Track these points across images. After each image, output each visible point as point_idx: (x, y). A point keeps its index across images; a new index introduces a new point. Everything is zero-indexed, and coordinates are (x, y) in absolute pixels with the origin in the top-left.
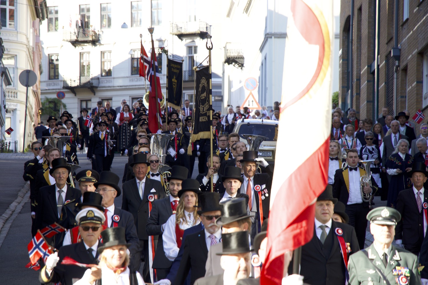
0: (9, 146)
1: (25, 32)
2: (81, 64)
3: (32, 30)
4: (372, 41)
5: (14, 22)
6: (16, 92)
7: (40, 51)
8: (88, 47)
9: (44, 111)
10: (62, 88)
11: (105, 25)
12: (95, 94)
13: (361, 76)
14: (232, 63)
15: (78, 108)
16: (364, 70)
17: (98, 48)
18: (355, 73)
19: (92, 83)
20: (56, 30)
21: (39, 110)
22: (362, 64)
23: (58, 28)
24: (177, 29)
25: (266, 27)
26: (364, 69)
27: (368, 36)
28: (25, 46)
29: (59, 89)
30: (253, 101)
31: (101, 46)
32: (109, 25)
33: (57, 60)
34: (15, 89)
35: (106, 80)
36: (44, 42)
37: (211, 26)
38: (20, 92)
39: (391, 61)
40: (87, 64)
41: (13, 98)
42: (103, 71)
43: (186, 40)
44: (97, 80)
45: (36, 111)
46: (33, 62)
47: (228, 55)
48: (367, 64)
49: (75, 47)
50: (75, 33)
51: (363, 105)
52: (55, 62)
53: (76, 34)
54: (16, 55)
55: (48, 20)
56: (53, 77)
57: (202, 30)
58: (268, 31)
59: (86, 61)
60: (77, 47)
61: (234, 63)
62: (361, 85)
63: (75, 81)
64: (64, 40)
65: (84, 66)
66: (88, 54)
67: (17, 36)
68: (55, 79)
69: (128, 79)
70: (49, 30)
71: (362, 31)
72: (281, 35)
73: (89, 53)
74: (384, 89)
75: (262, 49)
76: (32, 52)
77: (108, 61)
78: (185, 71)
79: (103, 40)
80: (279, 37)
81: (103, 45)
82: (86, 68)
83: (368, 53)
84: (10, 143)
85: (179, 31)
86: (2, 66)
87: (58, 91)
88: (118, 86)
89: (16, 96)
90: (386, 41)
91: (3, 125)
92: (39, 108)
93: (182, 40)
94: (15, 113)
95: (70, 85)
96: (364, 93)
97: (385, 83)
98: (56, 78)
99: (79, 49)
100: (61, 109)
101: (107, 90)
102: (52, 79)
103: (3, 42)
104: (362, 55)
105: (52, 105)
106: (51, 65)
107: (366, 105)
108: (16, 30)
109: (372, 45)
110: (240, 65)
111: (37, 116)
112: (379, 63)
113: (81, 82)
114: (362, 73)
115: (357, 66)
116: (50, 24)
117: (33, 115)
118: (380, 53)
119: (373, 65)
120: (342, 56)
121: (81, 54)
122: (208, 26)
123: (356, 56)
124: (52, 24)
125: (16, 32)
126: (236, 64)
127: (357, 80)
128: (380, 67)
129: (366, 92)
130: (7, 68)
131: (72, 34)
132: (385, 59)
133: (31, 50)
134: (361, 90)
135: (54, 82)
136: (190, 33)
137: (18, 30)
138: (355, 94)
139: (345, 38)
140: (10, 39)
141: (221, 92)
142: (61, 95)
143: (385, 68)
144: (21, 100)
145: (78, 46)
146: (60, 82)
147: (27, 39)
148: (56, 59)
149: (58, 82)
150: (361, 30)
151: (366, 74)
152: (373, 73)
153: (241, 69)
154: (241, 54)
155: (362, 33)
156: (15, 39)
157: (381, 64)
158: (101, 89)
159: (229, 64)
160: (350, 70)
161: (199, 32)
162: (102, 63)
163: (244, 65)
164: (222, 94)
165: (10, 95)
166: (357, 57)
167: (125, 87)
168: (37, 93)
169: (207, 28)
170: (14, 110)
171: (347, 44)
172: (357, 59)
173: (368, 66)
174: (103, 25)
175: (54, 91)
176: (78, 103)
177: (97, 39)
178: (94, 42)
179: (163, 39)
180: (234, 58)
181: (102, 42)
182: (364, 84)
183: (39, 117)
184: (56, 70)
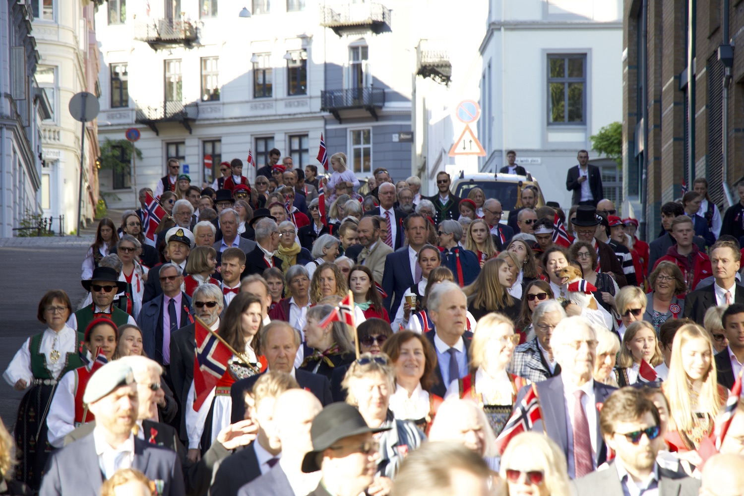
0: (50, 224)
1: (71, 25)
2: (167, 80)
3: (82, 23)
4: (682, 33)
5: (52, 8)
6: (57, 130)
7: (96, 59)
8: (179, 50)
9: (104, 163)
10: (134, 122)
11: (206, 12)
12: (191, 133)
13: (663, 94)
14: (429, 76)
15: (162, 157)
16: (667, 84)
17: (195, 53)
18: (651, 90)
19: (186, 114)
20: (122, 21)
21: (96, 161)
22: (665, 75)
23: (125, 19)
24: (333, 17)
25: (490, 12)
26: (669, 83)
27: (675, 25)
28: (72, 51)
29: (128, 124)
30: (471, 141)
31: (200, 48)
32: (214, 11)
33: (125, 74)
34: (56, 125)
35: (211, 108)
36: (103, 43)
37: (390, 11)
38: (64, 129)
39: (716, 68)
40: (177, 81)
41: (52, 141)
42: (204, 91)
43: (347, 36)
44: (195, 108)
45: (91, 164)
46: (85, 77)
47: (423, 61)
48: (673, 74)
49: (156, 50)
50: (155, 26)
51: (667, 145)
52: (122, 78)
53: (158, 28)
54: (57, 67)
55: (108, 5)
56: (118, 104)
57: (375, 18)
58: (493, 19)
59: (175, 75)
60: (158, 50)
61: (432, 76)
62: (663, 111)
63: (156, 110)
64: (136, 39)
65: (171, 84)
66: (178, 63)
67: (58, 35)
68: (121, 106)
69: (248, 106)
70: (109, 22)
71: (664, 16)
72: (516, 25)
73: (180, 60)
74: (705, 116)
75: (483, 50)
76: (83, 60)
77: (214, 75)
78: (347, 91)
79: (203, 38)
80: (512, 29)
81: (204, 46)
82: (175, 86)
83: (675, 55)
84: (51, 220)
85: (336, 20)
86: (35, 86)
87: (127, 127)
88: (231, 118)
89: (57, 137)
90: (708, 34)
91: (38, 188)
92: (96, 158)
93: (341, 36)
94: (57, 166)
95: (147, 117)
96: (668, 125)
97: (707, 107)
98: (124, 104)
99: (163, 53)
100: (134, 159)
101: (212, 125)
102: (116, 107)
103: (37, 44)
104: (664, 58)
105: (117, 153)
106: (114, 82)
107: (672, 145)
108: (56, 22)
109: (682, 41)
110: (443, 78)
111: (93, 170)
112: (695, 72)
113: (167, 111)
114: (664, 89)
115: (655, 78)
116: (112, 12)
117: (87, 170)
118: (697, 54)
119: (683, 74)
120: (627, 60)
121: (166, 63)
122: (386, 11)
123: (653, 60)
124: (115, 10)
125: (56, 25)
126: (437, 77)
127: (655, 102)
128: (697, 78)
129: (672, 123)
130: (43, 89)
131: (149, 29)
132: (705, 64)
133: (81, 57)
134: (663, 119)
135: (121, 112)
136: (355, 24)
137: (59, 23)
138: (653, 127)
139: (632, 28)
140: (46, 38)
141: (410, 126)
142: (133, 134)
143: (707, 80)
144: (66, 144)
145: (161, 48)
146: (130, 112)
147: (75, 37)
148: (124, 71)
149: (126, 112)
150: (662, 14)
151: (673, 91)
152: (685, 89)
153: (447, 84)
154: (445, 59)
155: (663, 20)
156: (53, 38)
157: (699, 73)
158: (202, 122)
159: (425, 76)
160: (643, 83)
161: (371, 22)
162: (203, 78)
163: (451, 78)
164: (412, 130)
165: (47, 136)
166: (656, 61)
167: (244, 120)
168: (92, 131)
169: (383, 14)
170: (55, 162)
171: (636, 39)
172: (656, 64)
173: (675, 78)
174: (203, 11)
175: (121, 127)
176: (162, 148)
177: (194, 36)
178: (189, 42)
179: (309, 35)
180: (434, 65)
181: (202, 41)
182: (668, 109)
183: (96, 173)
184: (124, 91)
